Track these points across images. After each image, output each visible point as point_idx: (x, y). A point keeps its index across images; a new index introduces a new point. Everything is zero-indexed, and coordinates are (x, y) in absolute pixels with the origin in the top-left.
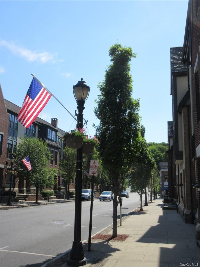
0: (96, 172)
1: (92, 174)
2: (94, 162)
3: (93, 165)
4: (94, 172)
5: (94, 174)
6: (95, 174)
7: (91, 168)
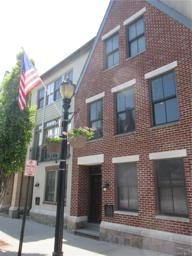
0: (33, 172)
1: (28, 174)
2: (31, 161)
3: (30, 164)
4: (31, 172)
5: (30, 175)
6: (32, 174)
7: (26, 168)
